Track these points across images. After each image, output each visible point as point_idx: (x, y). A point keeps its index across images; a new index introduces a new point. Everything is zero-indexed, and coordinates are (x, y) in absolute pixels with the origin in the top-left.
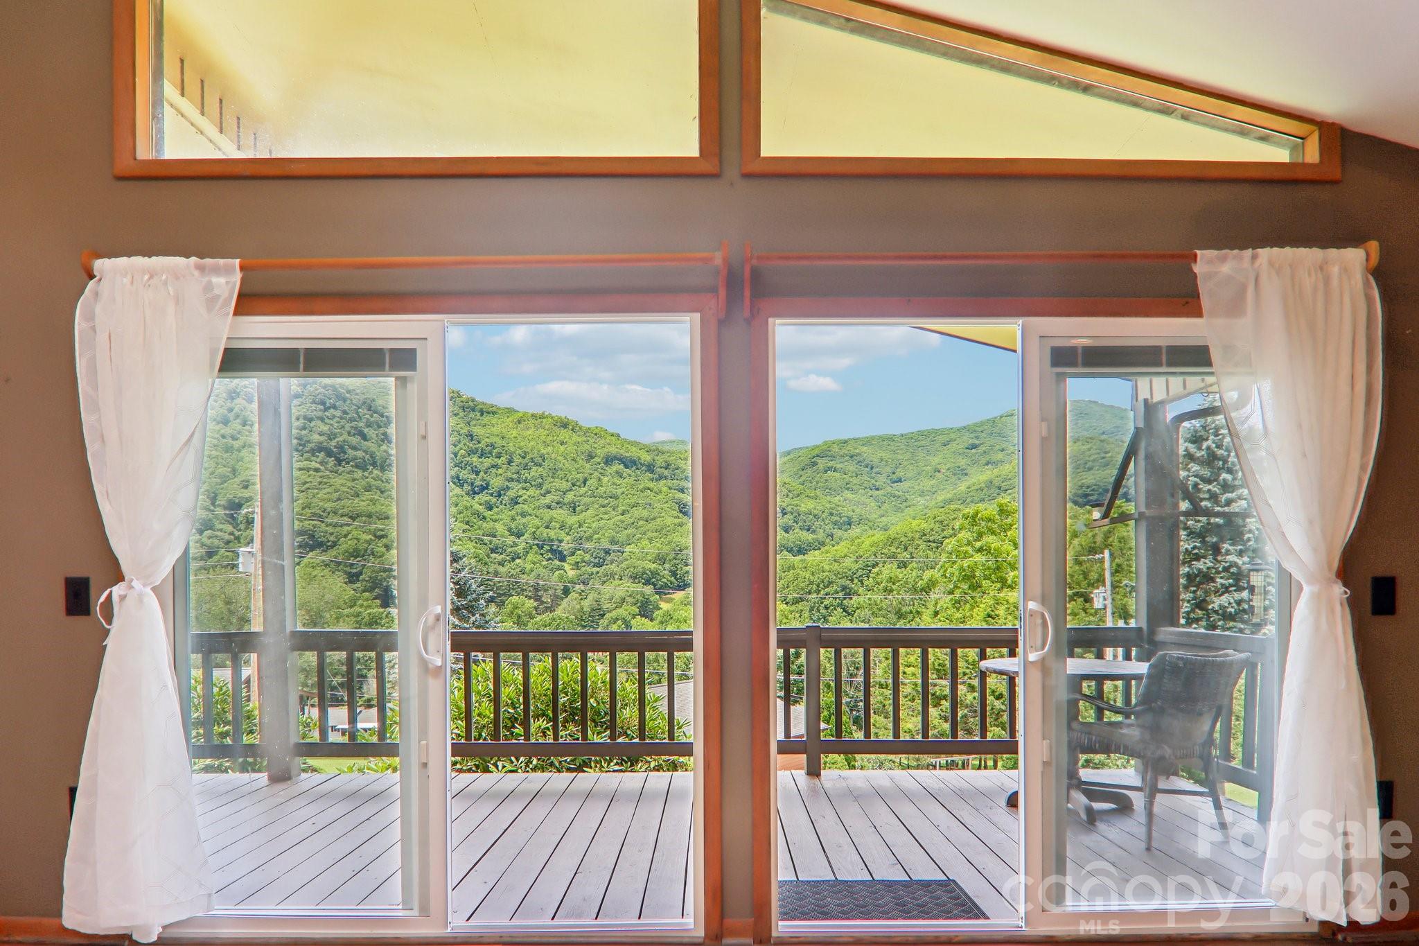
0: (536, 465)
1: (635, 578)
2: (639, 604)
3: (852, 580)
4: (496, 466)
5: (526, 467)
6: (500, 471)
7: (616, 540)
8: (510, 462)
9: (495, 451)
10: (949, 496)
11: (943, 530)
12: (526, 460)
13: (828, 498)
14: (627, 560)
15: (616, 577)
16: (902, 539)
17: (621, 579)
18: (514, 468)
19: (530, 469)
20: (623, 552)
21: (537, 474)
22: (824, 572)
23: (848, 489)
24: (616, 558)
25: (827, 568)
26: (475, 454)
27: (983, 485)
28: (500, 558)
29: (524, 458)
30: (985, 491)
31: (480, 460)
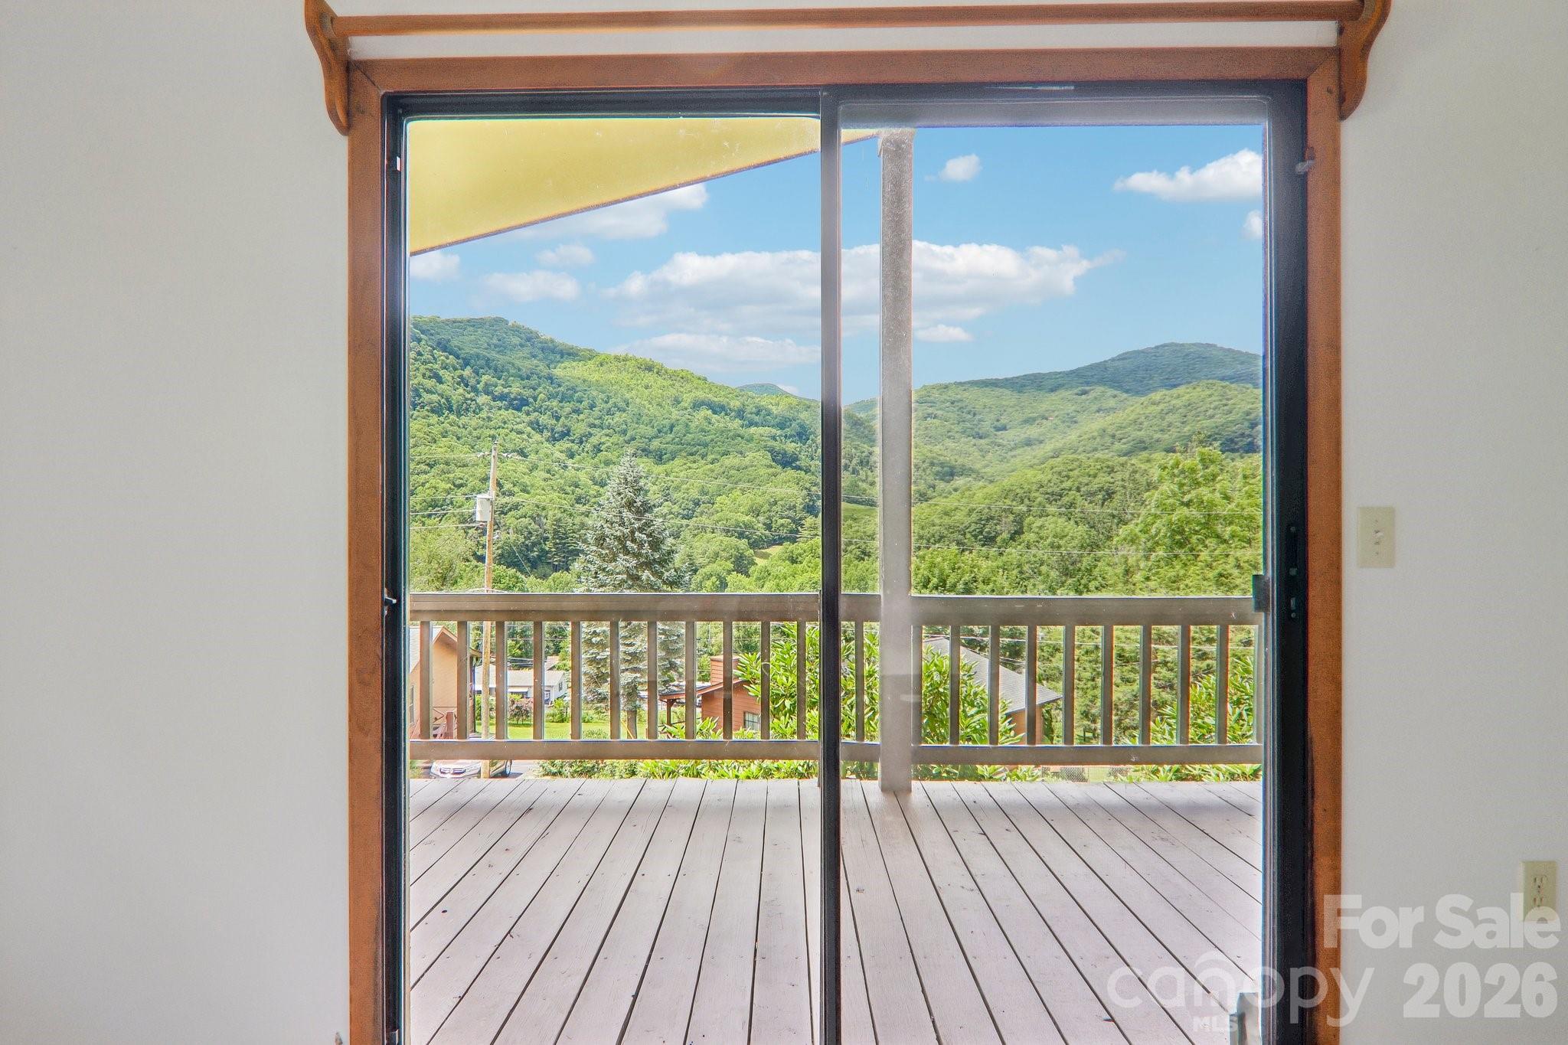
0: (619, 410)
1: (728, 531)
2: (733, 559)
3: (965, 534)
4: (577, 411)
5: (609, 413)
6: (582, 416)
7: (705, 490)
8: (592, 407)
9: (576, 395)
10: (1059, 445)
11: (1062, 482)
12: (609, 405)
13: (929, 447)
14: (717, 512)
15: (709, 530)
16: (1018, 491)
17: (713, 533)
18: (596, 412)
19: (613, 414)
20: (713, 504)
21: (621, 420)
22: (934, 526)
23: (949, 437)
24: (706, 510)
25: (937, 521)
26: (555, 398)
27: (1096, 434)
28: (583, 509)
29: (607, 402)
30: (1098, 440)
31: (561, 404)
